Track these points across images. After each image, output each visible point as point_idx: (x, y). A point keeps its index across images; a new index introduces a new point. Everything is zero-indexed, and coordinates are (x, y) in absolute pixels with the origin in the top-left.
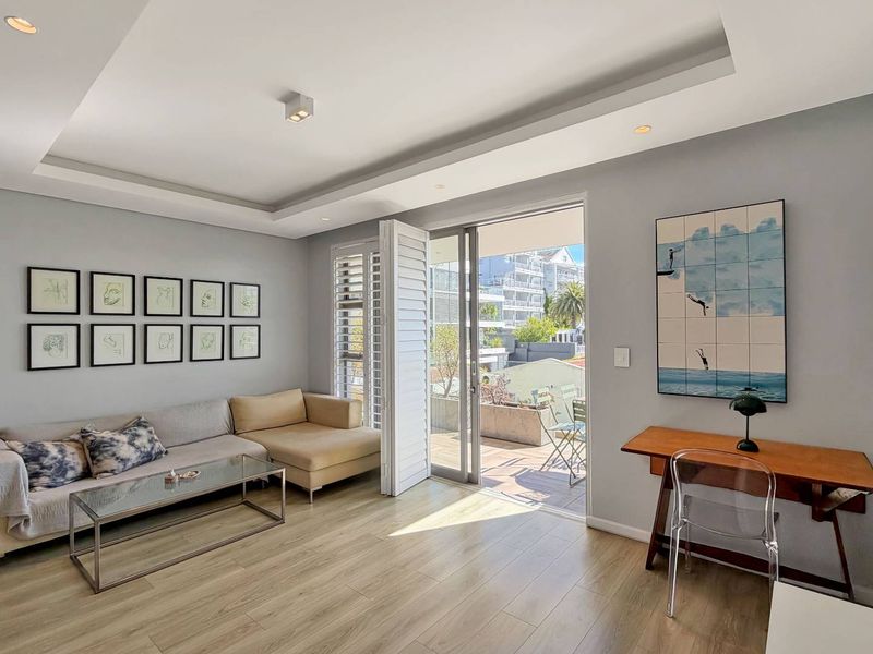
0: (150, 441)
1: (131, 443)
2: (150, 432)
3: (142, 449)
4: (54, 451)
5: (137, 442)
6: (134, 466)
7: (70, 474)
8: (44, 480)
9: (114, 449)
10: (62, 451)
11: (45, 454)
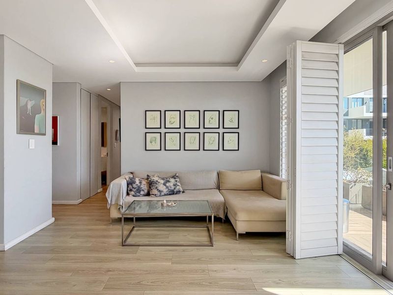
0: (174, 185)
1: (164, 184)
2: (176, 181)
3: (170, 188)
4: (137, 182)
5: (167, 184)
6: (165, 195)
7: (142, 193)
8: (133, 193)
9: (157, 185)
10: (140, 183)
11: (134, 183)
